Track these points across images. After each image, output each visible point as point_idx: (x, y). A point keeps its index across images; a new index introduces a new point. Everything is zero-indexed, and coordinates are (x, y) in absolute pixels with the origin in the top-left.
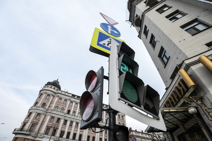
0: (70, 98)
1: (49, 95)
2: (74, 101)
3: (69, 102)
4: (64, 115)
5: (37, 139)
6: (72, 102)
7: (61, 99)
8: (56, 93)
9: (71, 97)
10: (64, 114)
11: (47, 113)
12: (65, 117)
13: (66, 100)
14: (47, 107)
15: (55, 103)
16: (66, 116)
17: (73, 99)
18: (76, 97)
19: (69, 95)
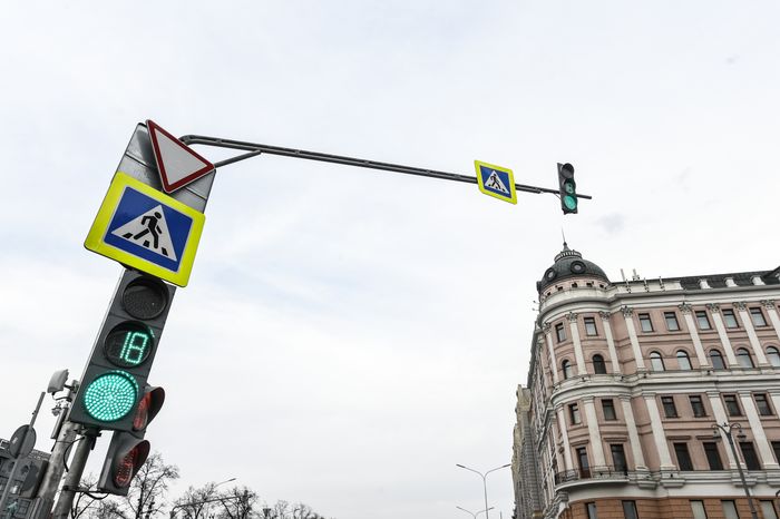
0: (683, 298)
1: (589, 320)
2: (709, 306)
3: (689, 320)
4: (708, 379)
5: (662, 493)
6: (701, 313)
7: (645, 316)
8: (609, 303)
9: (686, 295)
10: (706, 373)
11: (631, 388)
12: (716, 382)
13: (670, 315)
14: (615, 367)
15: (634, 341)
16: (720, 379)
17: (698, 301)
18: (705, 285)
19: (668, 287)
